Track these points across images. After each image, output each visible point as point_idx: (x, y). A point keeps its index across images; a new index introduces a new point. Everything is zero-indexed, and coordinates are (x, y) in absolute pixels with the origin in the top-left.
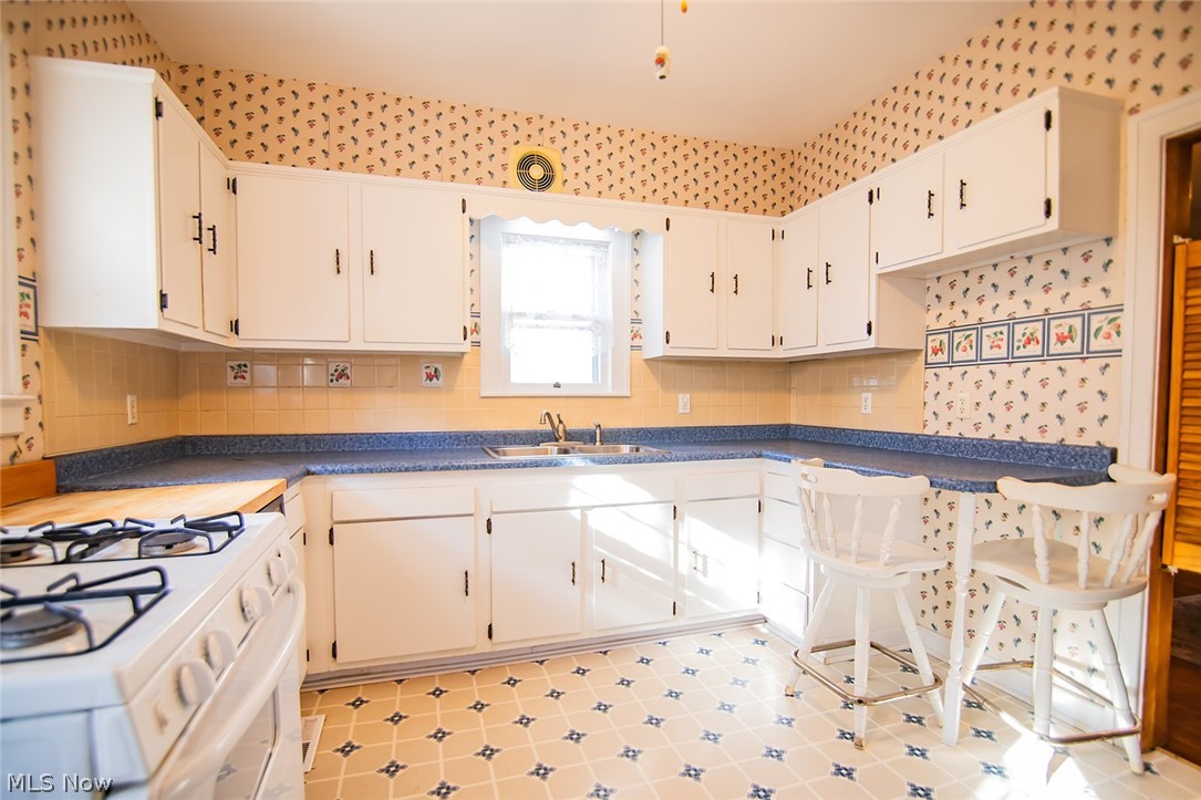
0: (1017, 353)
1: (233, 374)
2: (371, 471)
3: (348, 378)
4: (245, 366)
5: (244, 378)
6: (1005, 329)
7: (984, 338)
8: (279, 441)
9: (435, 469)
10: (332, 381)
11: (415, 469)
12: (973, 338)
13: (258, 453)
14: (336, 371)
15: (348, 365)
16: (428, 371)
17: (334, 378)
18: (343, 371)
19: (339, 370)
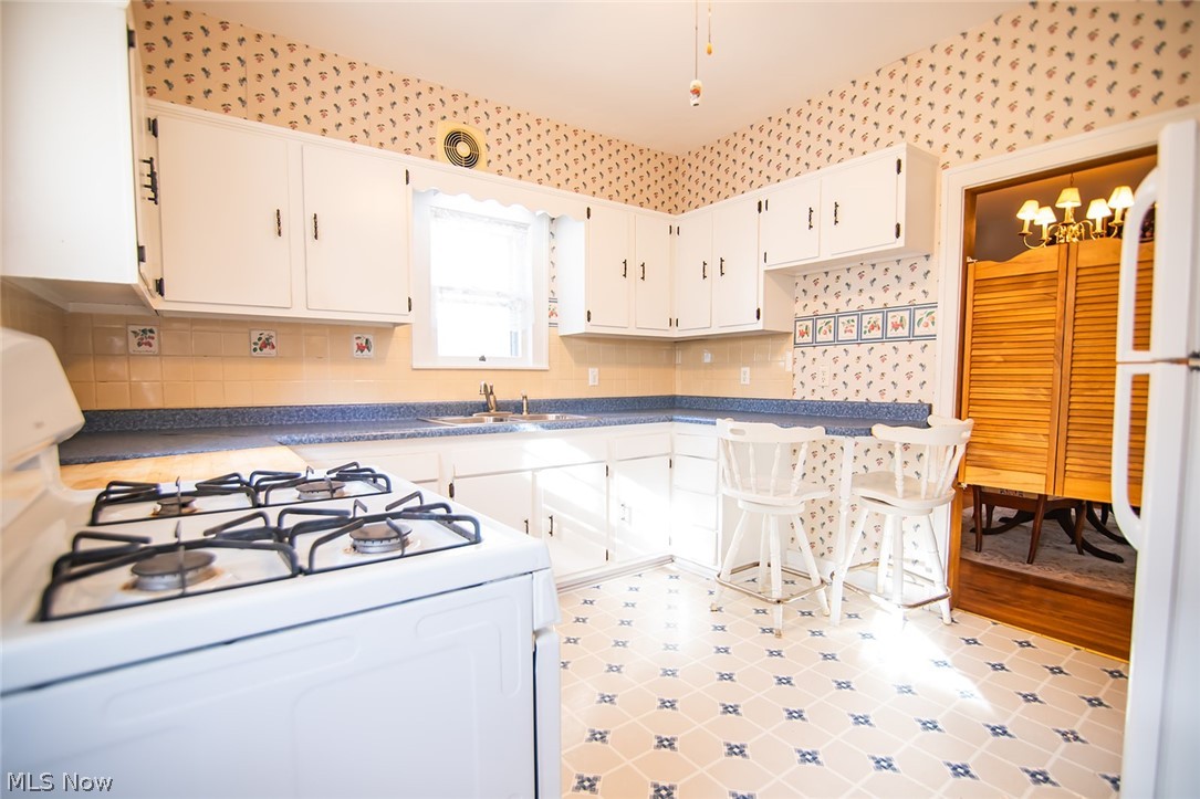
0: (864, 336)
1: (136, 341)
2: (339, 440)
3: (273, 347)
4: (151, 331)
5: (150, 345)
6: (855, 318)
7: (840, 324)
8: (196, 415)
9: (402, 436)
10: (255, 350)
12: (832, 324)
13: (171, 429)
14: (260, 339)
15: (273, 334)
16: (359, 341)
17: (258, 347)
18: (267, 339)
19: (264, 339)
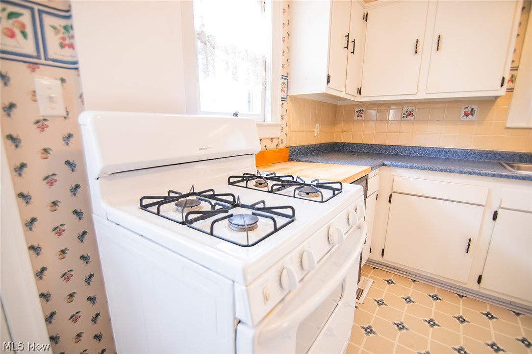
1: (357, 115)
3: (413, 115)
4: (363, 111)
5: (361, 116)
8: (373, 147)
10: (404, 117)
11: (446, 171)
13: (362, 152)
14: (407, 112)
15: (414, 108)
16: (466, 110)
17: (405, 116)
18: (410, 112)
19: (409, 111)
